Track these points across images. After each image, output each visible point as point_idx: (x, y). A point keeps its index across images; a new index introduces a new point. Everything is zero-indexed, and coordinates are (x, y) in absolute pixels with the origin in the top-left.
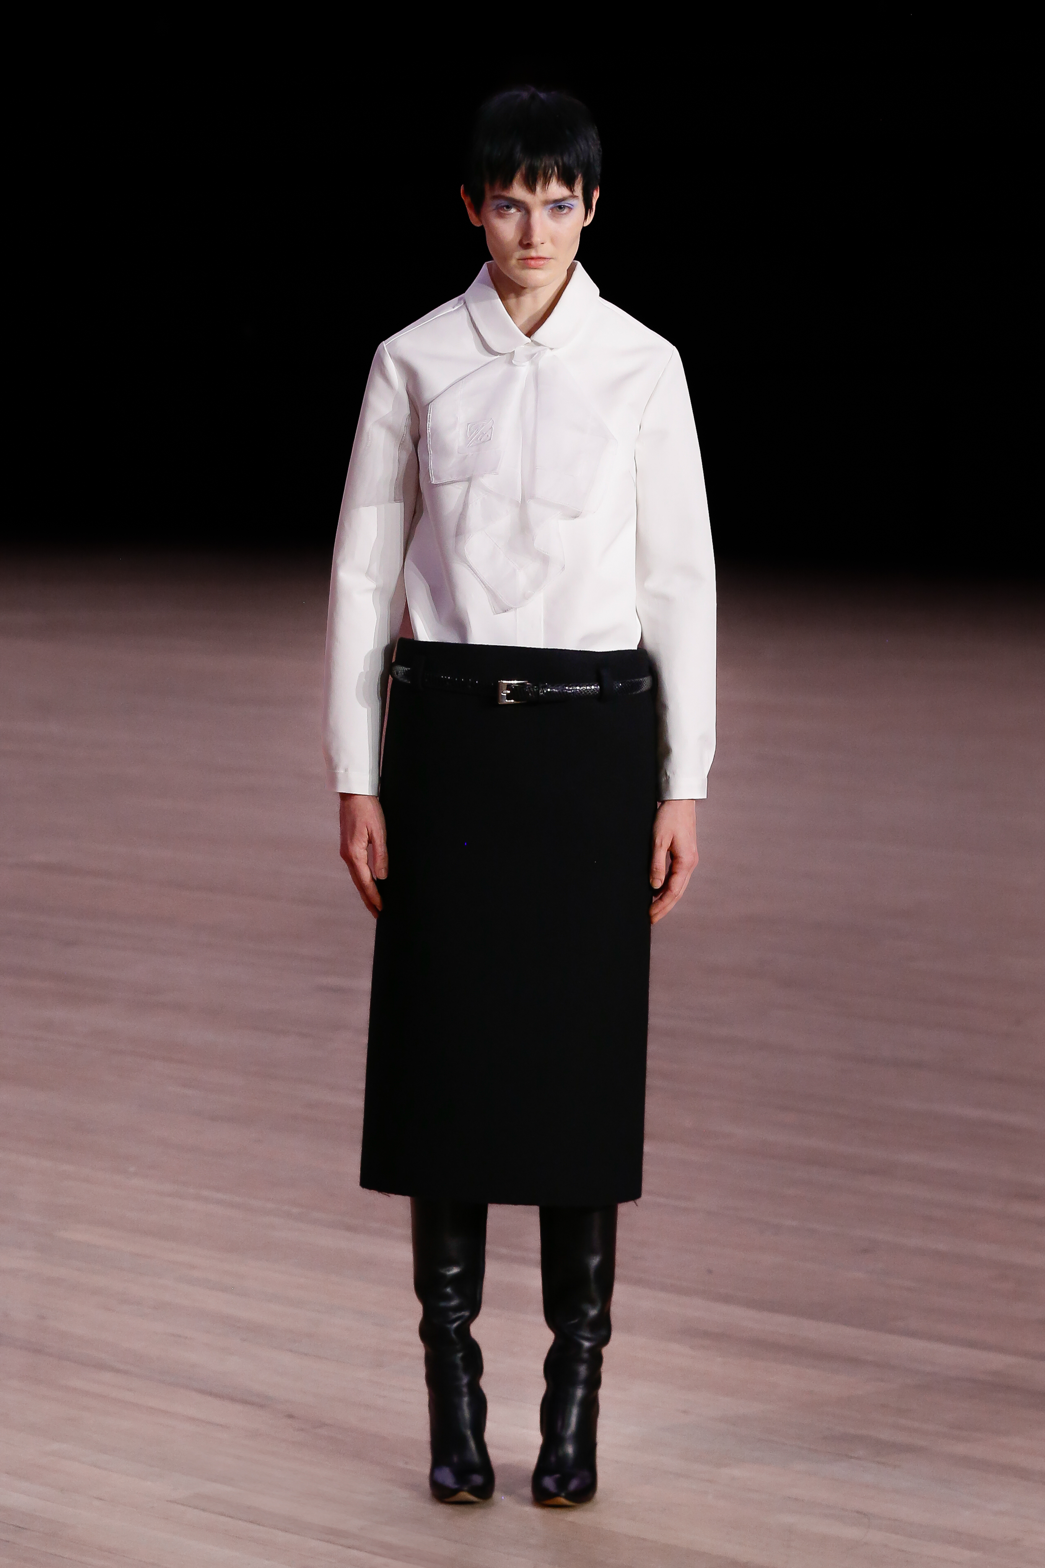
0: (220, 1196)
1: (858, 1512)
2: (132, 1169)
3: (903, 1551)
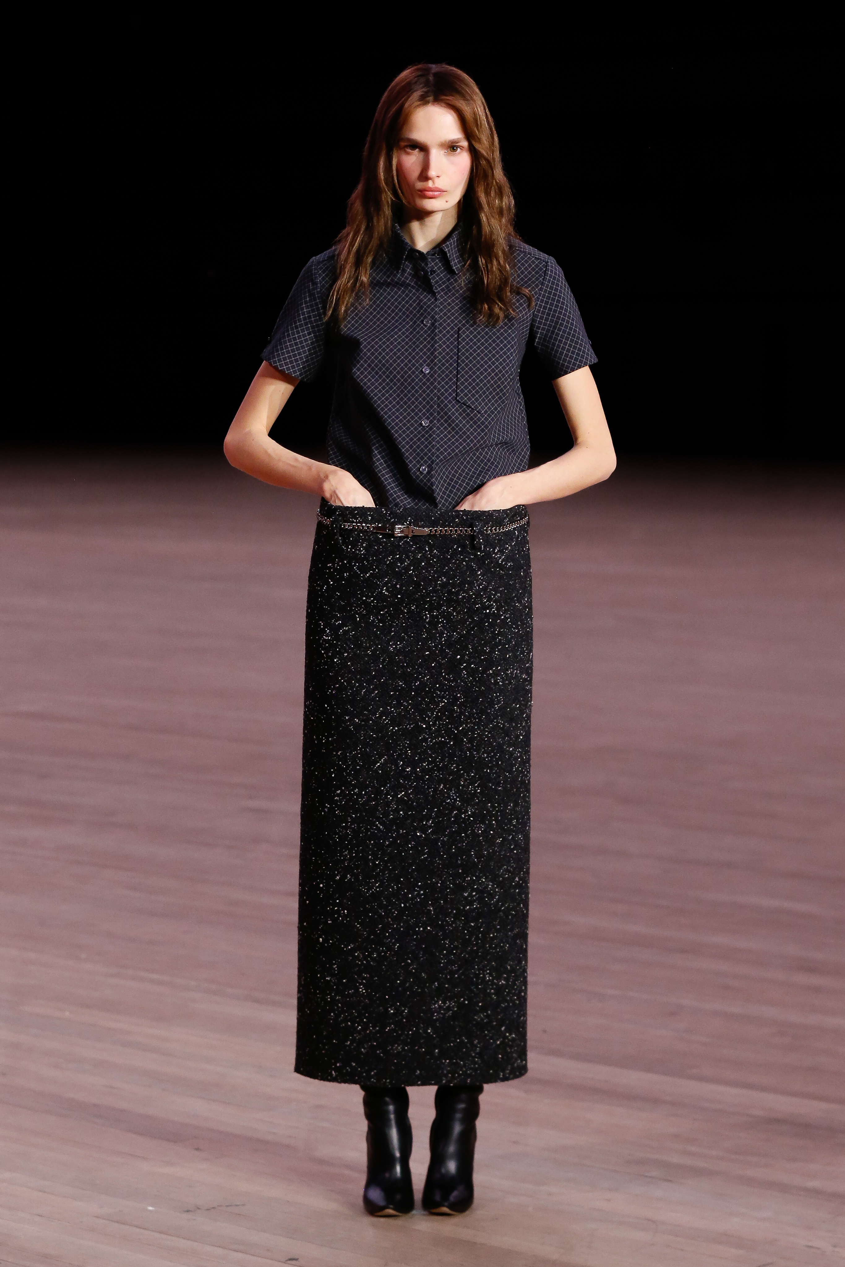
0: (155, 976)
1: (649, 1220)
3: (682, 1250)
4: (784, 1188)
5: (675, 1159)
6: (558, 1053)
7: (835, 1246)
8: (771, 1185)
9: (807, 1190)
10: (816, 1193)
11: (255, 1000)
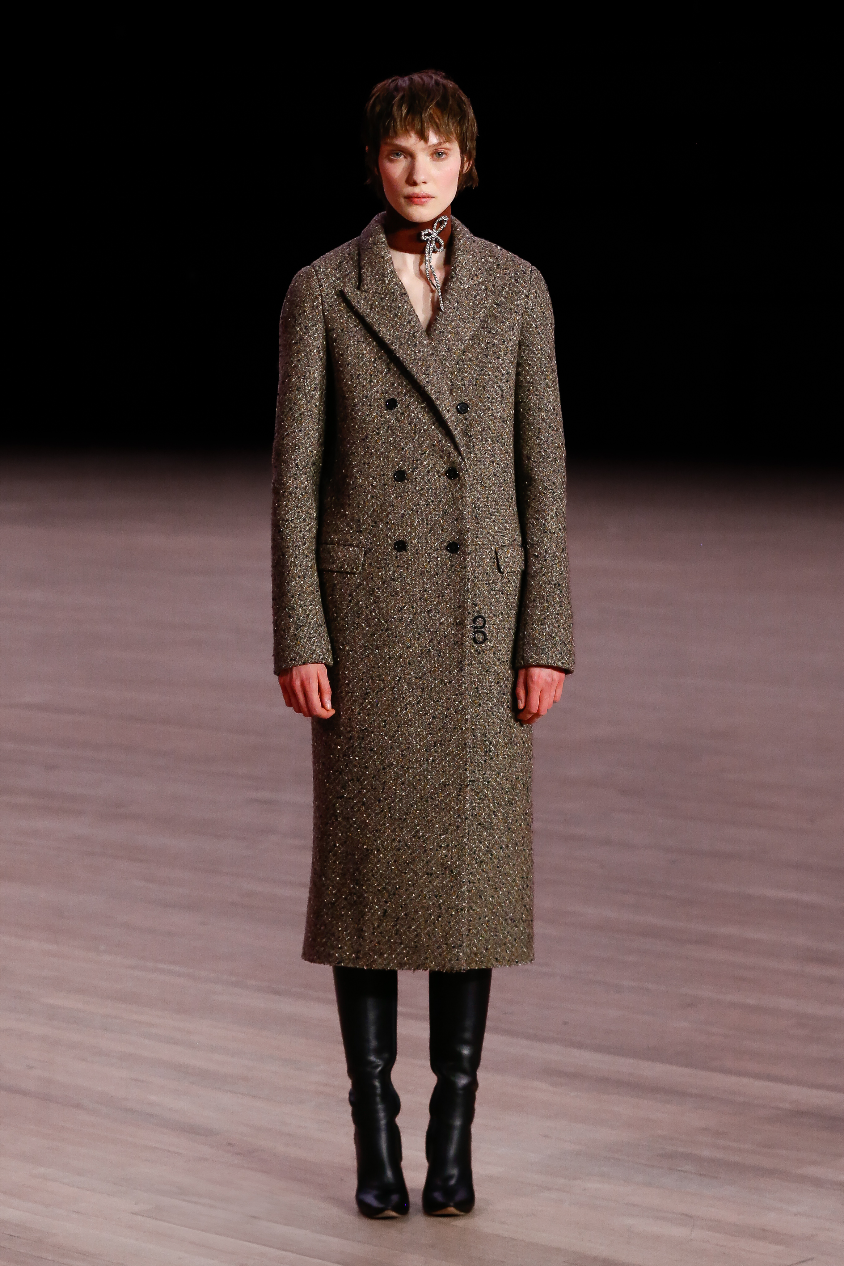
4: (818, 1183)
5: (707, 1153)
6: (580, 1045)
11: (276, 992)
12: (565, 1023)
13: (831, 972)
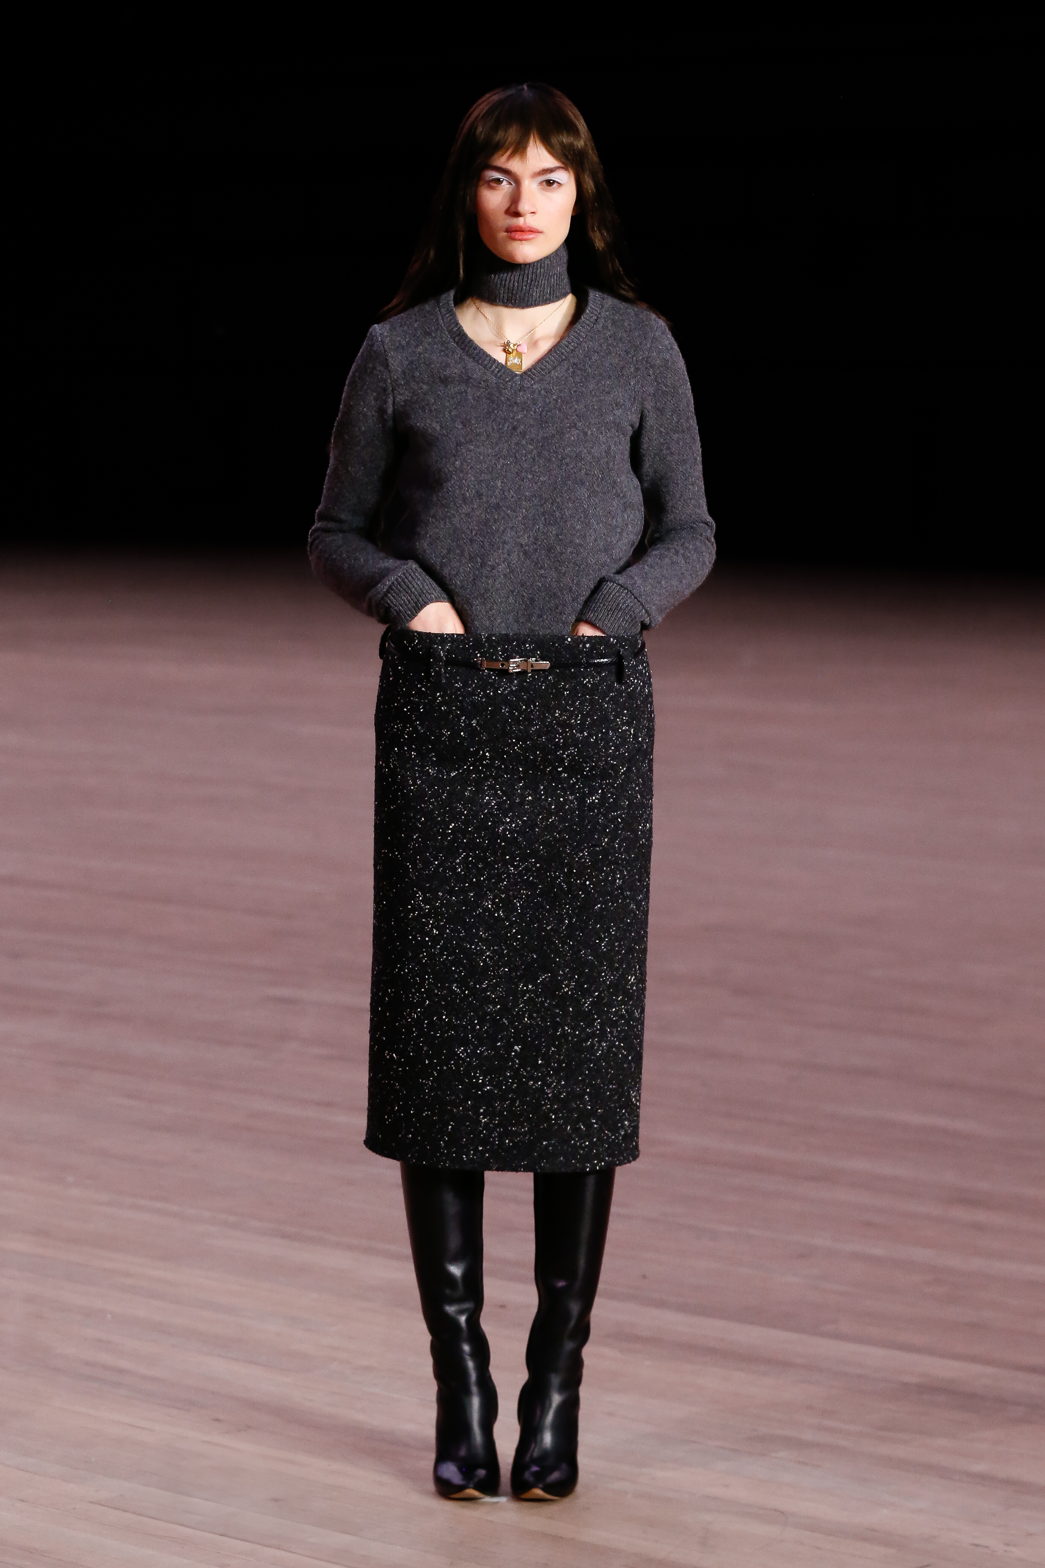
0: (159, 1205)
1: (777, 1511)
2: (70, 1179)
3: (819, 1548)
4: (943, 1473)
5: (809, 1436)
6: (661, 1304)
7: (1008, 1545)
8: (928, 1468)
9: (969, 1474)
10: (983, 1478)
11: (284, 1236)
12: (644, 1277)
13: (981, 1216)
